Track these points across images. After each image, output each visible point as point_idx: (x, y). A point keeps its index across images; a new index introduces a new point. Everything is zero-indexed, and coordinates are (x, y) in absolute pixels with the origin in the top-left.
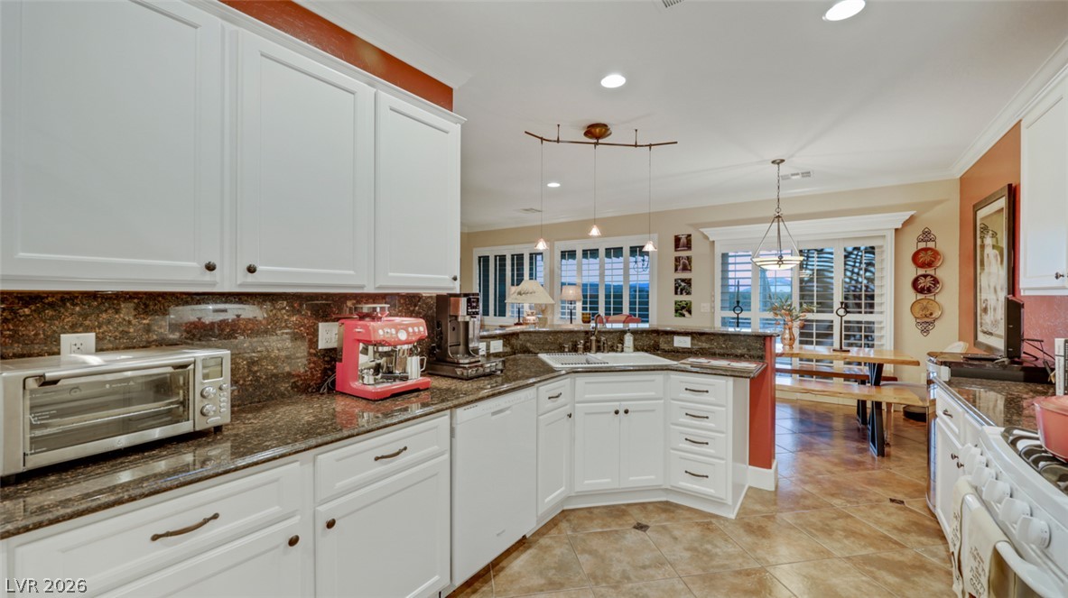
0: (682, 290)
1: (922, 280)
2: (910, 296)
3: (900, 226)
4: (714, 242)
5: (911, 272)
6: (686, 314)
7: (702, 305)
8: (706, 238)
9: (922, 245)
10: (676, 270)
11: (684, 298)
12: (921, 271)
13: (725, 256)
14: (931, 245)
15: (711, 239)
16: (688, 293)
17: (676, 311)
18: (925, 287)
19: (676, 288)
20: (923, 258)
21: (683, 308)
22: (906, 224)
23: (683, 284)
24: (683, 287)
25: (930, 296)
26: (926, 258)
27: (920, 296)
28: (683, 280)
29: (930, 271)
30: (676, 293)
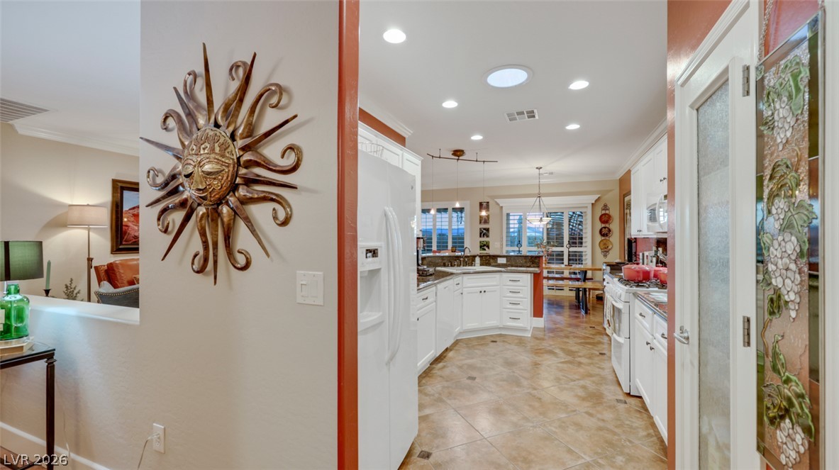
0: (484, 235)
1: (603, 230)
2: (599, 238)
3: (594, 202)
4: (502, 207)
5: (599, 225)
6: (486, 248)
7: (496, 243)
8: (498, 204)
9: (604, 212)
10: (480, 223)
11: (485, 239)
12: (603, 225)
13: (508, 215)
14: (607, 212)
15: (501, 205)
16: (488, 236)
17: (481, 247)
18: (605, 233)
19: (481, 234)
20: (605, 218)
21: (485, 245)
22: (596, 201)
23: (484, 231)
24: (484, 233)
25: (607, 238)
26: (605, 219)
27: (603, 238)
28: (484, 229)
29: (607, 226)
30: (480, 236)
